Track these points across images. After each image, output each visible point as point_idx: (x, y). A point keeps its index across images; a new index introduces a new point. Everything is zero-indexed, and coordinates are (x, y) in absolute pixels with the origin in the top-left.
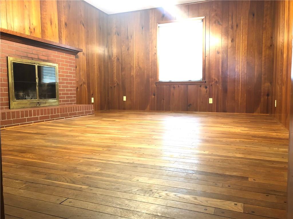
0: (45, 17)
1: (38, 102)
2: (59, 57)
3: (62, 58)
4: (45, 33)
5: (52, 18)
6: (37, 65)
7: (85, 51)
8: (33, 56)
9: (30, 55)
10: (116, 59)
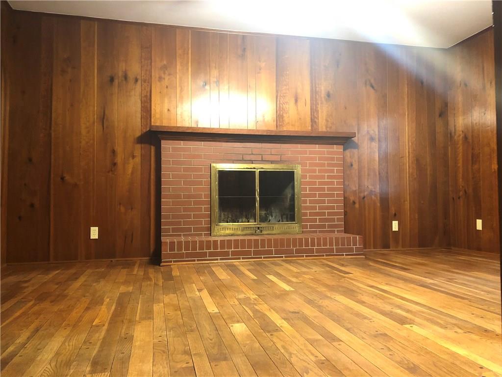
0: (285, 93)
1: (258, 227)
2: (305, 153)
3: (311, 153)
4: (282, 118)
5: (299, 91)
6: (259, 170)
7: (377, 133)
8: (253, 158)
9: (248, 158)
10: (461, 137)
